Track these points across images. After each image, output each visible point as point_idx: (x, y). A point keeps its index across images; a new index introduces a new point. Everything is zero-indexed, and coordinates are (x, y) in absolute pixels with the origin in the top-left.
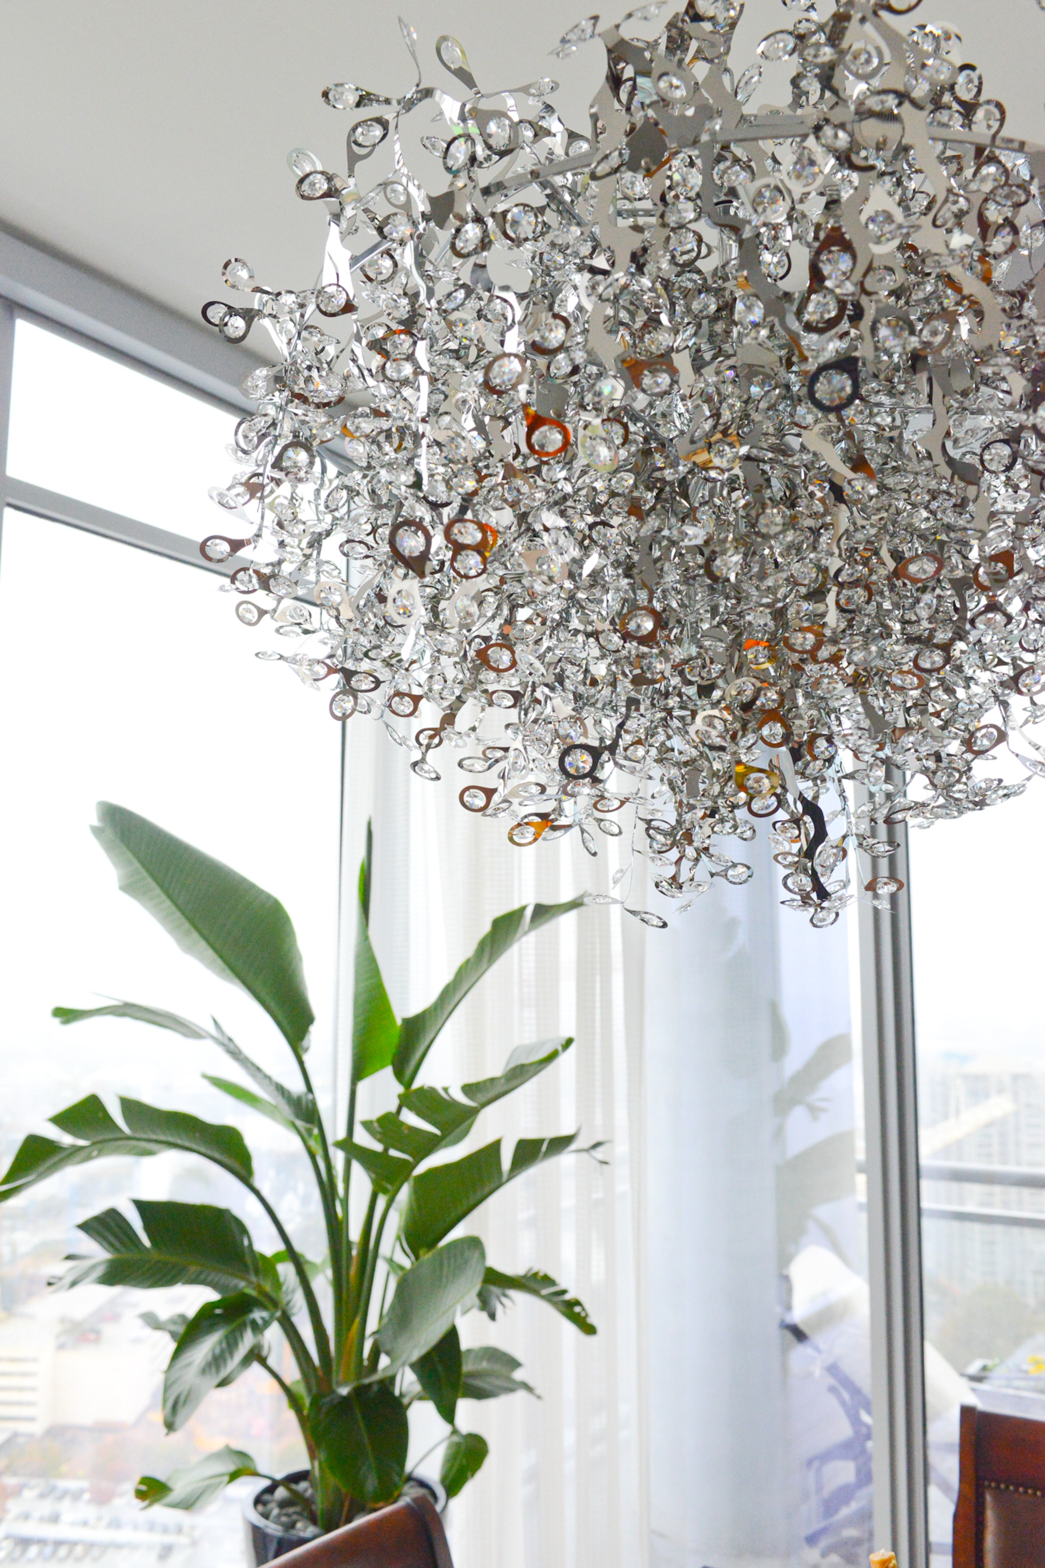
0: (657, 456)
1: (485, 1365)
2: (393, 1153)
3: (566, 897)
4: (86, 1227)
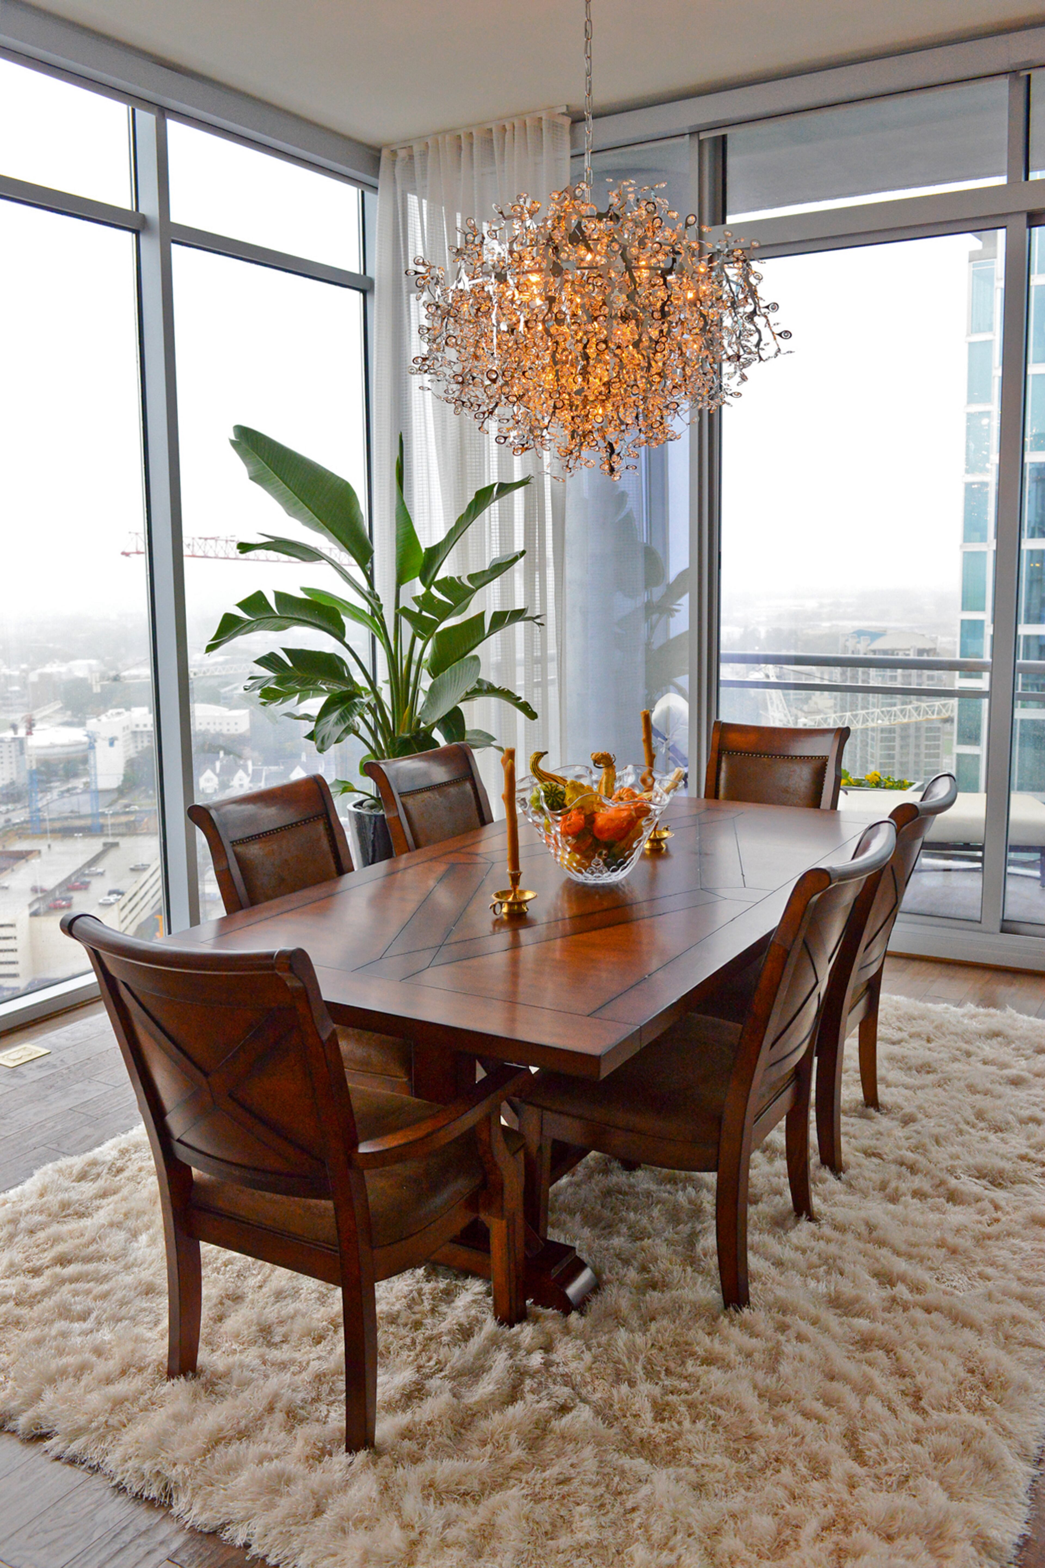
0: (540, 324)
1: (475, 737)
2: (424, 613)
3: (517, 478)
4: (259, 662)
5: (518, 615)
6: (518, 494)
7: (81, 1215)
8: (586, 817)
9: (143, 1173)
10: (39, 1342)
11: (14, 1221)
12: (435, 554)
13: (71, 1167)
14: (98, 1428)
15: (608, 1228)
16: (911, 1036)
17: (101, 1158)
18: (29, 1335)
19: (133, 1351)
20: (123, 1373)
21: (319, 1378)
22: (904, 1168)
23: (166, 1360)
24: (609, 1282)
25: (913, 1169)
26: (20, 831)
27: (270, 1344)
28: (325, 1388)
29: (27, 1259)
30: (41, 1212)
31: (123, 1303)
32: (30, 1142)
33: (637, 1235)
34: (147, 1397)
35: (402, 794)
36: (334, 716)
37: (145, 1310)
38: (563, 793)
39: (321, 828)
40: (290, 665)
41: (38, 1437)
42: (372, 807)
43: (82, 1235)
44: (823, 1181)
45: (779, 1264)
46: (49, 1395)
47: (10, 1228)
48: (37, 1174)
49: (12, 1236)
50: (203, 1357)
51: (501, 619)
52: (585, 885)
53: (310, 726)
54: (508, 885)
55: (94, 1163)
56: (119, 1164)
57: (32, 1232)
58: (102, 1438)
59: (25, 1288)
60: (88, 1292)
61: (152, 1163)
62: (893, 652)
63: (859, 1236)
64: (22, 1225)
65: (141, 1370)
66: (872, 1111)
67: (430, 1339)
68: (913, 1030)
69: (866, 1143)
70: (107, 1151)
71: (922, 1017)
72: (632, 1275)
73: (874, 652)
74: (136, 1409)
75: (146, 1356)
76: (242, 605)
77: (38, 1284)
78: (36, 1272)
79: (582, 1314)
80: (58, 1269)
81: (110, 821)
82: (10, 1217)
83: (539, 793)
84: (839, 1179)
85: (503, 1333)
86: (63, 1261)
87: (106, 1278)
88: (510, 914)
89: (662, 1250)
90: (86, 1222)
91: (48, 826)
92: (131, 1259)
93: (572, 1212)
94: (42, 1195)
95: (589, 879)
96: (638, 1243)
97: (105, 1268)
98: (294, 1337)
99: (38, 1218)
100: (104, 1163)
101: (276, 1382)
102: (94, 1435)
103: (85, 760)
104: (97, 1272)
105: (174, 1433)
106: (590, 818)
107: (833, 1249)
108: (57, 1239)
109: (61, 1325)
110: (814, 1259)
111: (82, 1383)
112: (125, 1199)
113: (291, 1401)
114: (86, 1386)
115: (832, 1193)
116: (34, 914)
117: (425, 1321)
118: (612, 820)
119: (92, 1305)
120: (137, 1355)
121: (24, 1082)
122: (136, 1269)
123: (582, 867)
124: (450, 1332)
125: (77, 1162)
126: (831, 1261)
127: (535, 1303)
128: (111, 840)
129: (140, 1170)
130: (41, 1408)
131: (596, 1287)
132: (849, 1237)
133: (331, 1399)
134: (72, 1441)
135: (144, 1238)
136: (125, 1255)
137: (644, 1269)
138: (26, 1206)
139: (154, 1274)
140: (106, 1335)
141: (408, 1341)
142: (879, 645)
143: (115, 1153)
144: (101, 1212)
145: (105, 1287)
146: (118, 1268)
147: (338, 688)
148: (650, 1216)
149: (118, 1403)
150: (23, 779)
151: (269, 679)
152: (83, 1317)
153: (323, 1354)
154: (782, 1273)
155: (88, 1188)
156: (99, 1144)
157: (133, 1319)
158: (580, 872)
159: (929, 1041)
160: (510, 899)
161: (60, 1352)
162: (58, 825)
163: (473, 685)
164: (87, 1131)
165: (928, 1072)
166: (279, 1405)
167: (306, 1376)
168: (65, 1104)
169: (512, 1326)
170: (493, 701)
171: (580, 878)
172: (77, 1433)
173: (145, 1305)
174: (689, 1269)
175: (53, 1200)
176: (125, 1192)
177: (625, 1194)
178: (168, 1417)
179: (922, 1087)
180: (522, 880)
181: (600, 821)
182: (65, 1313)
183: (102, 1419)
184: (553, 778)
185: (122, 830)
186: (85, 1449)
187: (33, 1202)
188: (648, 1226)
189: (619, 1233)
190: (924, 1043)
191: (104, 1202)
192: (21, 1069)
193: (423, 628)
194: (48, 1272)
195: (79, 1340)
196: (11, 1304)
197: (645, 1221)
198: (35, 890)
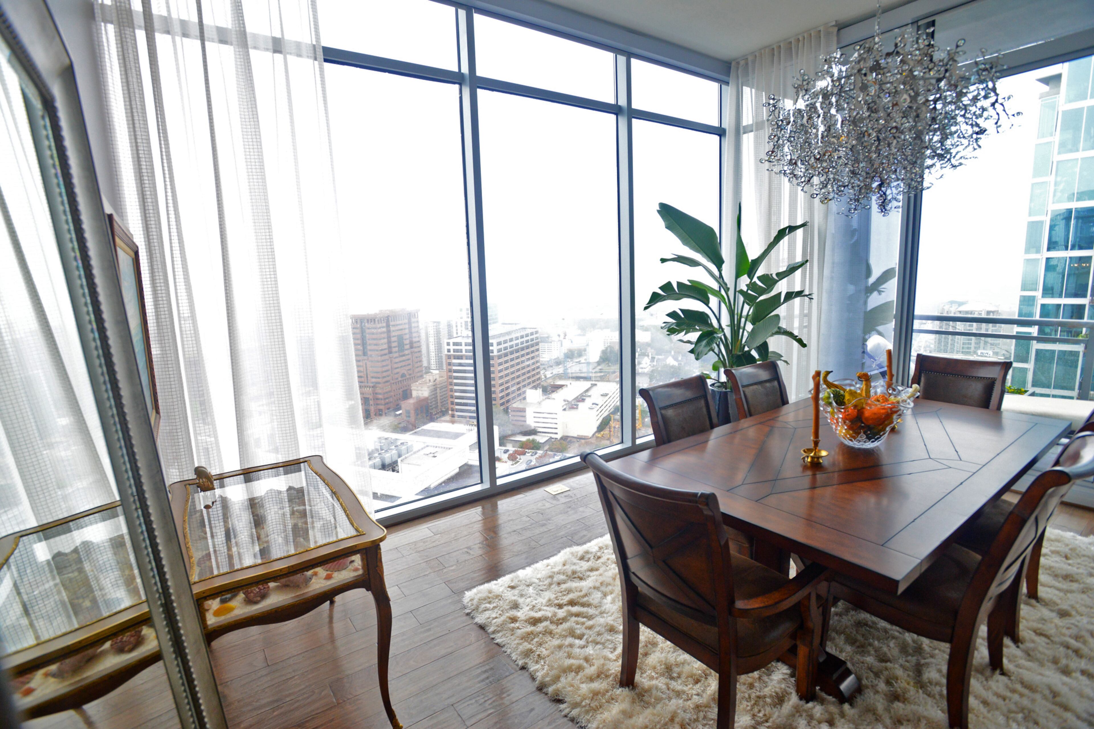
1: (775, 356)
3: (799, 223)
4: (668, 315)
5: (799, 294)
6: (800, 232)
7: (581, 579)
8: (858, 411)
9: (609, 562)
10: (560, 647)
11: (551, 577)
12: (756, 263)
13: (577, 552)
14: (585, 706)
15: (862, 648)
16: (1053, 552)
17: (591, 550)
18: (556, 642)
19: (603, 665)
20: (598, 676)
21: (698, 707)
22: (1070, 652)
23: (619, 674)
24: (867, 687)
25: (1077, 652)
26: (560, 377)
27: (672, 678)
28: (701, 714)
29: (557, 598)
30: (564, 574)
31: (599, 634)
32: (560, 534)
33: (883, 659)
34: (609, 694)
35: (743, 386)
36: (704, 343)
37: (608, 640)
38: (844, 396)
39: (703, 402)
40: (683, 316)
41: (558, 700)
42: (719, 387)
43: (581, 591)
44: (1008, 647)
45: (985, 703)
46: (563, 679)
47: (549, 581)
48: (563, 552)
49: (550, 584)
50: (637, 678)
51: (790, 296)
52: (853, 448)
53: (691, 347)
54: (812, 446)
55: (587, 552)
56: (599, 554)
57: (559, 584)
58: (587, 712)
59: (555, 614)
60: (583, 624)
61: (614, 556)
62: (971, 313)
63: (1045, 697)
64: (555, 579)
65: (607, 676)
66: (1033, 602)
67: (759, 697)
68: (1053, 548)
69: (1035, 625)
70: (593, 546)
71: (1058, 541)
72: (882, 686)
73: (960, 312)
74: (604, 701)
75: (609, 670)
76: (661, 288)
77: (561, 613)
78: (560, 606)
79: (851, 705)
80: (570, 608)
81: (594, 375)
82: (550, 574)
83: (829, 394)
84: (1018, 647)
85: (802, 706)
86: (572, 603)
87: (590, 618)
88: (812, 462)
89: (899, 672)
90: (583, 584)
91: (570, 375)
92: (603, 609)
93: (839, 633)
94: (564, 565)
95: (856, 444)
96: (884, 664)
97: (591, 611)
98: (684, 676)
99: (562, 577)
100: (591, 553)
101: (675, 703)
102: (583, 709)
103: (585, 350)
104: (587, 613)
105: (623, 723)
106: (860, 412)
107: (1025, 702)
108: (569, 591)
109: (569, 640)
110: (1013, 707)
111: (579, 677)
112: (601, 575)
113: (683, 720)
114: (581, 679)
115: (1015, 656)
116: (565, 410)
117: (756, 684)
118: (875, 414)
119: (585, 631)
120: (605, 667)
121: (558, 503)
122: (605, 615)
123: (853, 438)
124: (771, 696)
125: (580, 550)
126: (1026, 711)
127: (820, 689)
128: (594, 382)
129: (608, 559)
130: (559, 685)
131: (859, 689)
132: (1038, 697)
133: (705, 722)
134: (573, 709)
135: (609, 598)
136: (600, 606)
137: (888, 683)
138: (556, 570)
139: (614, 620)
140: (590, 650)
141: (747, 695)
142: (963, 308)
143: (596, 548)
144: (590, 579)
145: (591, 623)
146: (597, 613)
147: (707, 329)
148: (888, 646)
149: (596, 694)
150: (562, 356)
151: (673, 324)
152: (580, 637)
153: (700, 691)
154: (989, 711)
155: (585, 565)
156: (589, 541)
157: (603, 644)
158: (851, 440)
159: (1066, 557)
160: (812, 454)
161: (569, 656)
162: (574, 375)
163: (776, 330)
164: (585, 533)
165: (1072, 581)
166: (677, 720)
167: (690, 704)
168: (576, 517)
169: (807, 702)
170: (783, 338)
171: (851, 444)
172: (575, 705)
173: (609, 638)
174: (920, 691)
175: (569, 568)
176: (601, 571)
177: (871, 627)
178: (620, 711)
179: (1071, 592)
180: (820, 444)
181: (867, 414)
182: (572, 633)
183: (587, 701)
184: (836, 386)
185: (599, 379)
186: (579, 715)
187: (560, 568)
188: (888, 652)
189: (869, 655)
190: (1064, 559)
191: (591, 574)
192: (558, 496)
193: (749, 299)
194: (566, 608)
195: (578, 650)
196: (548, 622)
197: (885, 649)
198: (565, 401)
